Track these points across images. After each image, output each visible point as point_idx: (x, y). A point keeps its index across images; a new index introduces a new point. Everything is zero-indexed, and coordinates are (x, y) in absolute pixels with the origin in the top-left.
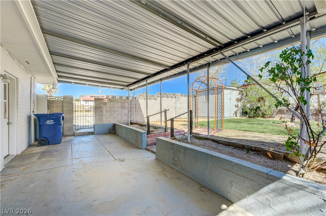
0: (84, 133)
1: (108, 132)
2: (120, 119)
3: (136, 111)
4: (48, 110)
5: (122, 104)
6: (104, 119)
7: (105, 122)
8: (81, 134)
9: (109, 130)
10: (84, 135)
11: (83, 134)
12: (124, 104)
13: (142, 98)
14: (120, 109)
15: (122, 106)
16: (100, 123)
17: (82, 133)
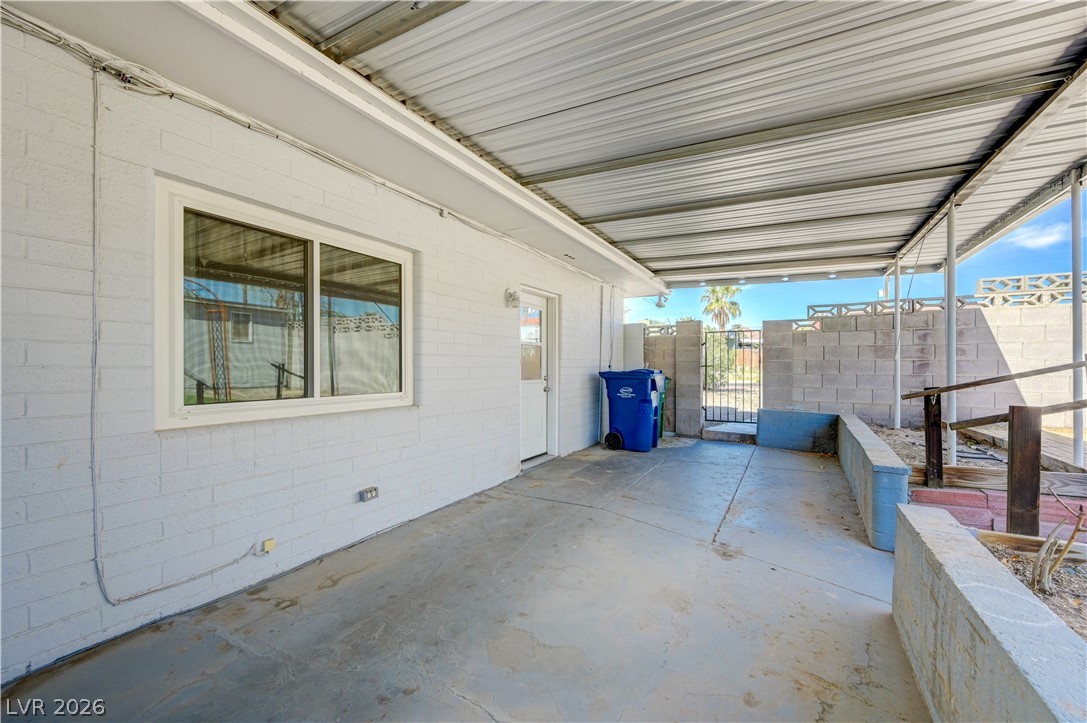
0: (729, 434)
1: (809, 443)
2: (870, 402)
3: (962, 364)
4: (645, 362)
5: (880, 336)
6: (797, 395)
7: (799, 408)
8: (721, 437)
9: (811, 439)
10: (728, 441)
11: (726, 438)
12: (887, 335)
13: (1005, 300)
14: (868, 359)
15: (879, 343)
16: (779, 408)
17: (723, 433)
